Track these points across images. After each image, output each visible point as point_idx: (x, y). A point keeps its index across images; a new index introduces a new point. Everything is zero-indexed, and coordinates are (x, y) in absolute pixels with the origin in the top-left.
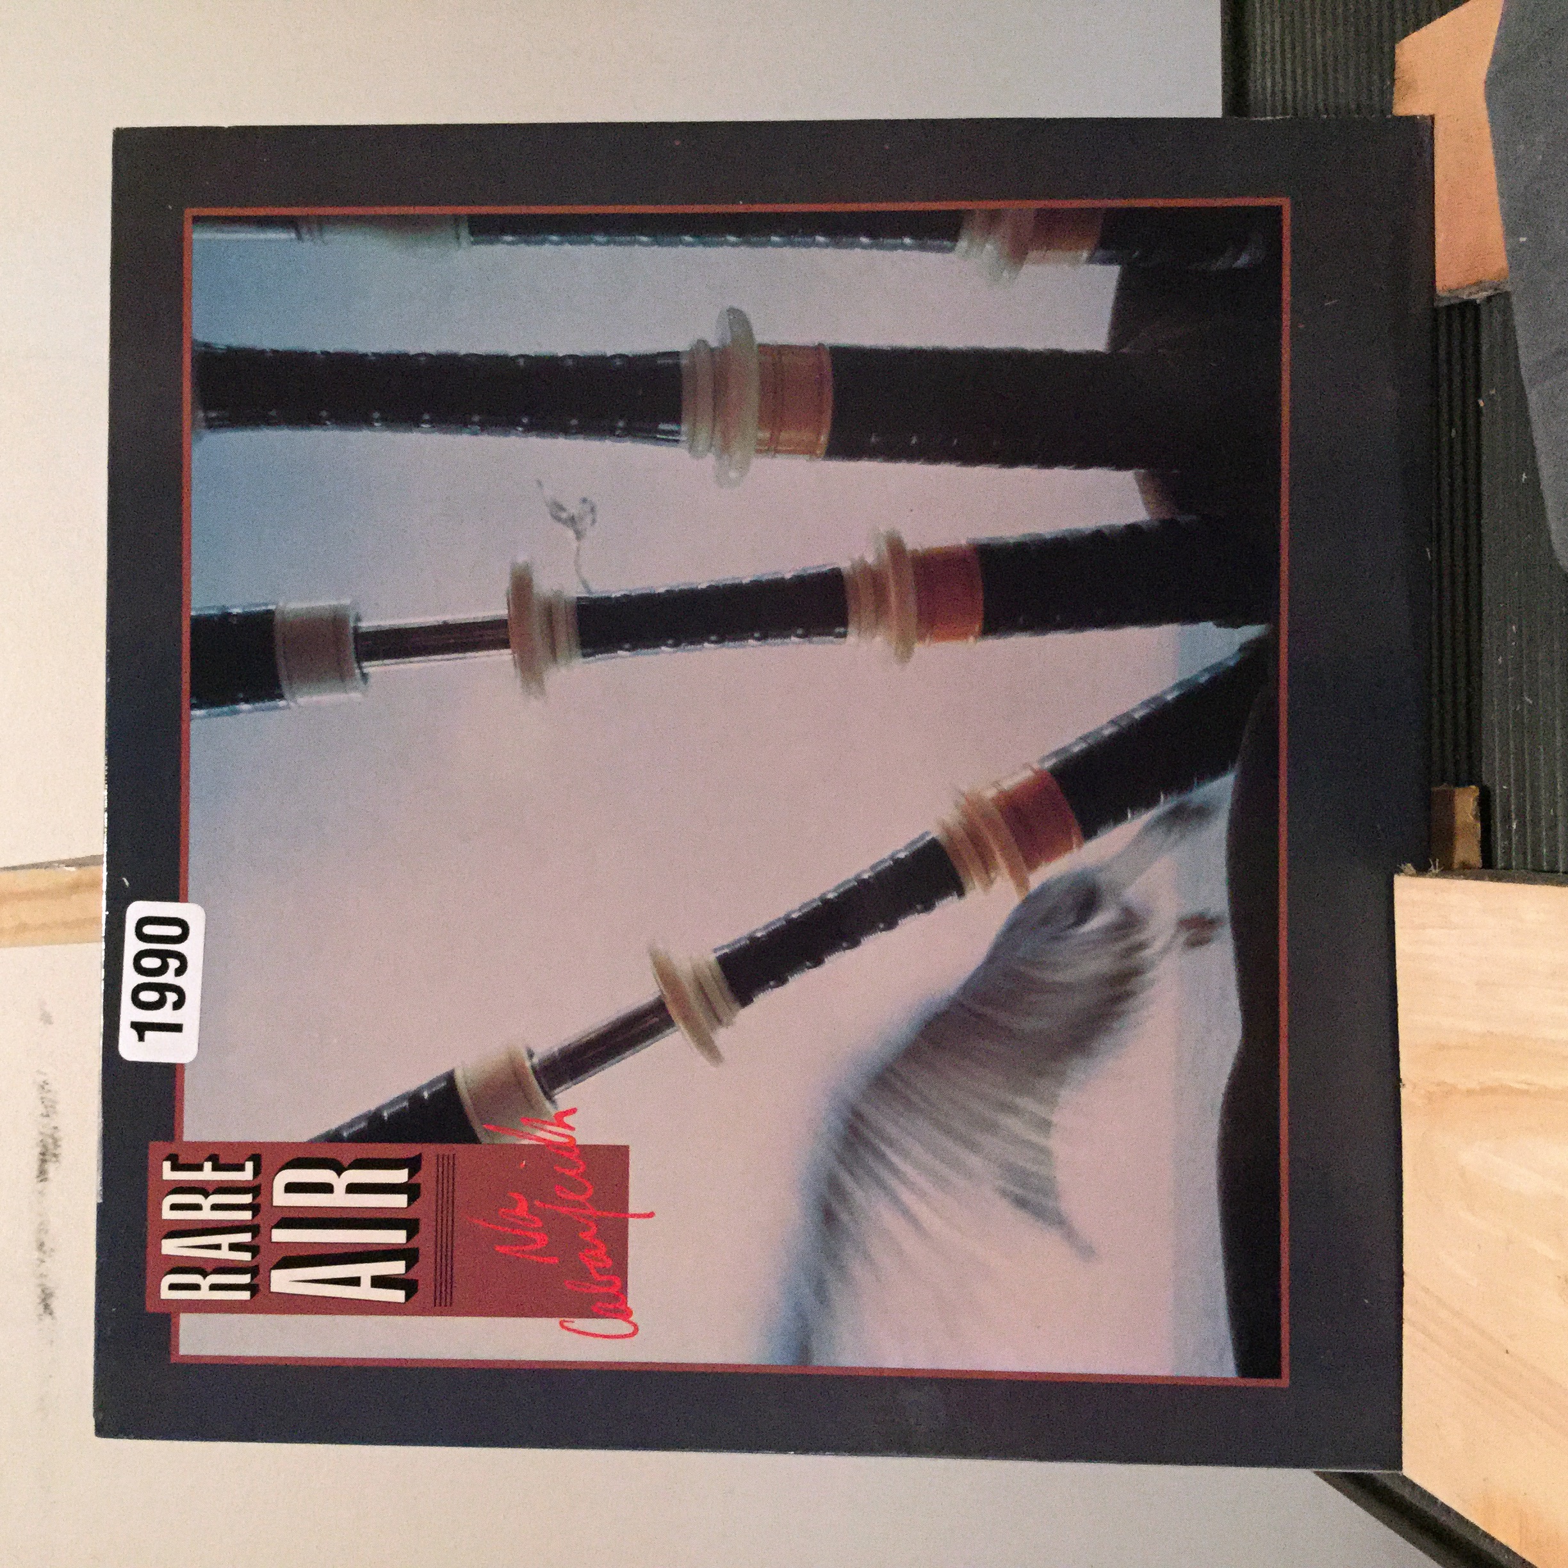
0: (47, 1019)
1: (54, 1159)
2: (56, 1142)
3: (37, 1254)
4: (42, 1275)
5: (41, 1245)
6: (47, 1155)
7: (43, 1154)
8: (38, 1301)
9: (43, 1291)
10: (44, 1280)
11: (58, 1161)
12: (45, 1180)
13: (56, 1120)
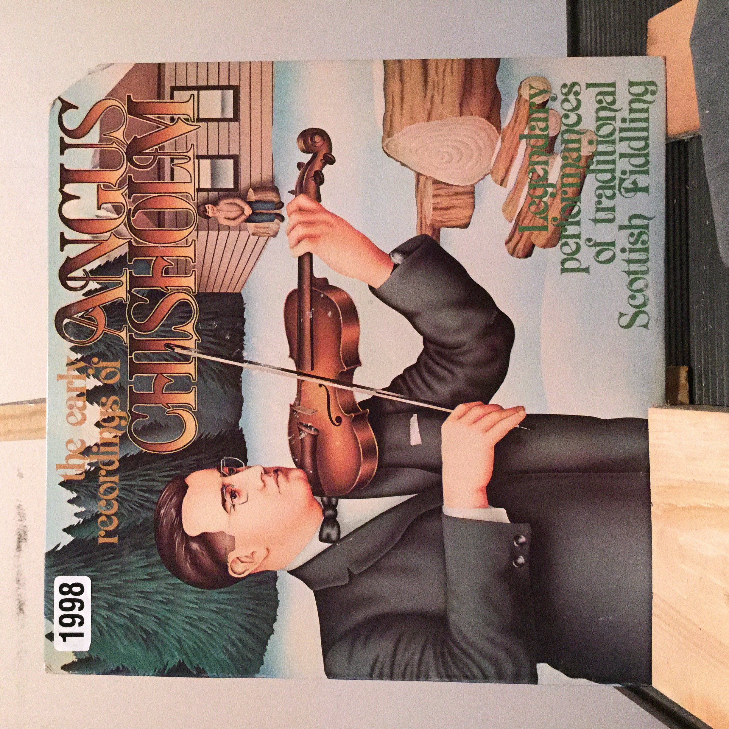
0: (21, 476)
1: (24, 541)
2: (25, 533)
3: (16, 585)
4: (18, 595)
5: (18, 581)
6: (21, 539)
7: (19, 539)
8: (17, 607)
9: (19, 602)
10: (19, 597)
11: (26, 542)
12: (20, 551)
13: (25, 523)
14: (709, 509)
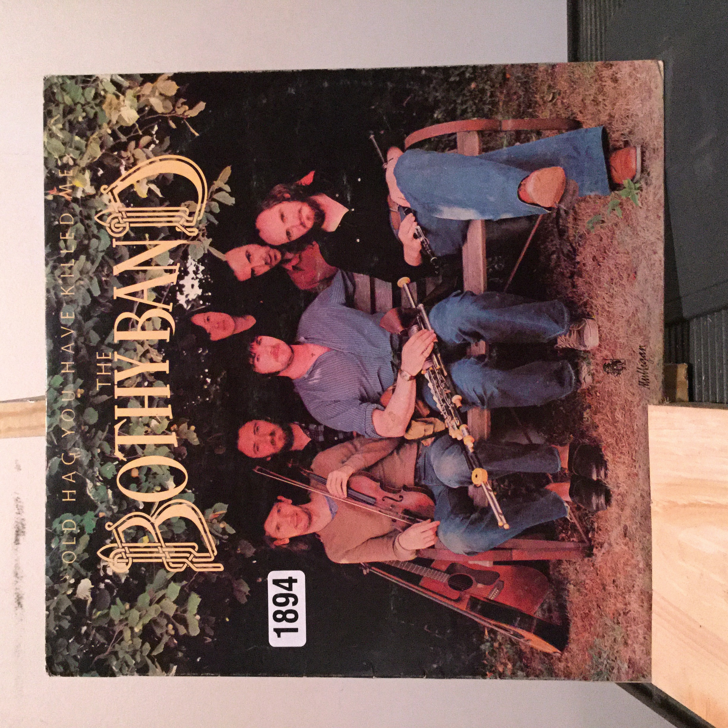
0: (19, 468)
1: (22, 534)
2: (23, 525)
3: (15, 579)
4: (17, 589)
5: (16, 574)
6: (19, 532)
7: (17, 532)
8: (15, 600)
9: (18, 596)
10: (18, 591)
11: (24, 535)
12: (18, 544)
13: (24, 516)
14: (708, 506)
